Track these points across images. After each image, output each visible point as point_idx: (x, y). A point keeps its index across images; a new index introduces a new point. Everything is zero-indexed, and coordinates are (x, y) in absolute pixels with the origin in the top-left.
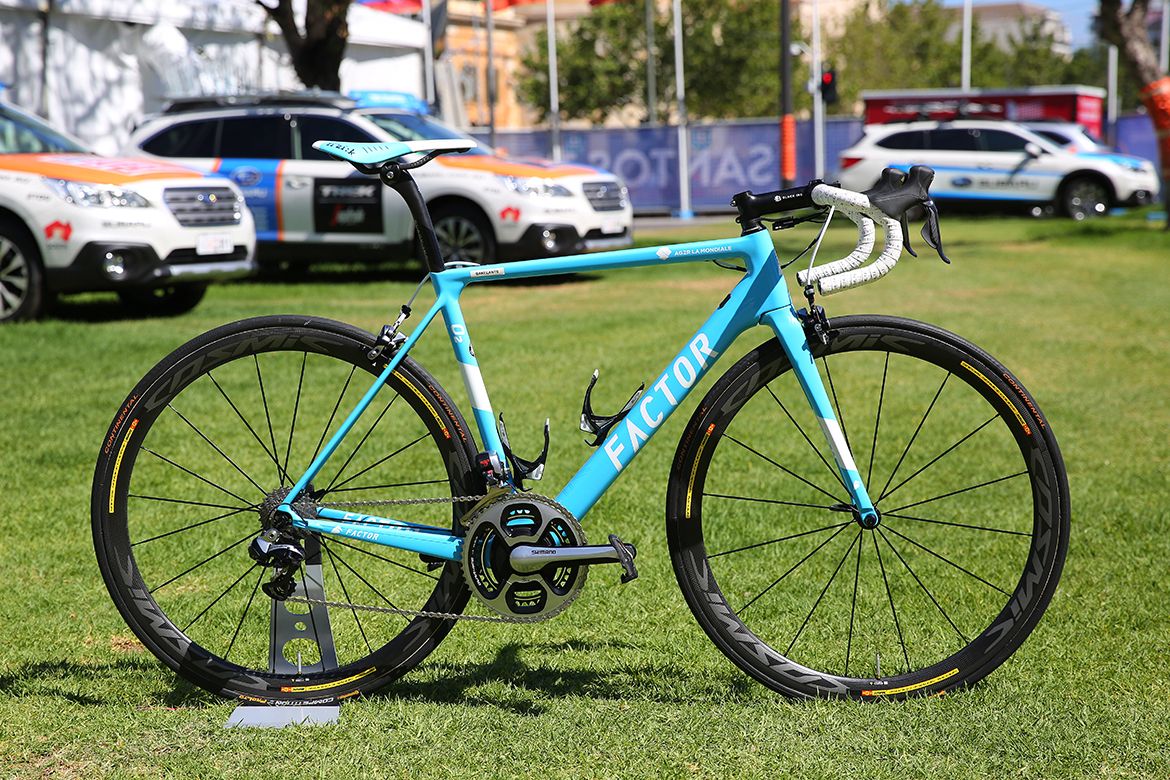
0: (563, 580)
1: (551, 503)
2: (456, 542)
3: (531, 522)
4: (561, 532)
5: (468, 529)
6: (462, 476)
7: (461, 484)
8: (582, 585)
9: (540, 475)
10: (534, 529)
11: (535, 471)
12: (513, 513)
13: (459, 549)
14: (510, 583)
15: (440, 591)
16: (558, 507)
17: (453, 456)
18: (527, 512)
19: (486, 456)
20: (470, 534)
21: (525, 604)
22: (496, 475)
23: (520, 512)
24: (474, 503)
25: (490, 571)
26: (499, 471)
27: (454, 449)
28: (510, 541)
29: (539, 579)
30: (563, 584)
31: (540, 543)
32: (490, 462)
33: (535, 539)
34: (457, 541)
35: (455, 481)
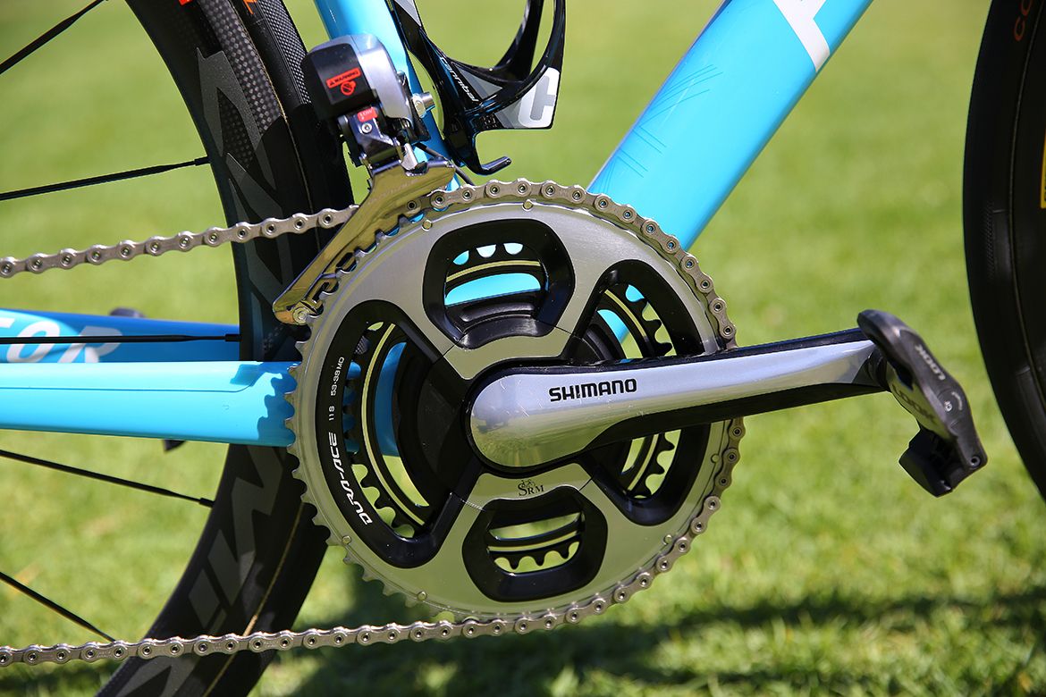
0: (655, 468)
1: (600, 209)
2: (265, 384)
3: (529, 283)
4: (637, 308)
5: (304, 332)
6: (256, 138)
7: (254, 169)
8: (722, 479)
9: (548, 112)
10: (545, 307)
11: (528, 99)
12: (463, 258)
13: (281, 407)
14: (476, 502)
15: (220, 540)
16: (626, 221)
17: (214, 68)
18: (513, 248)
19: (341, 54)
20: (315, 351)
21: (528, 565)
22: (389, 125)
23: (487, 251)
24: (320, 237)
25: (396, 465)
26: (397, 107)
27: (213, 43)
28: (465, 361)
29: (575, 478)
30: (654, 483)
31: (575, 357)
32: (362, 79)
33: (554, 344)
34: (267, 378)
35: (232, 161)
